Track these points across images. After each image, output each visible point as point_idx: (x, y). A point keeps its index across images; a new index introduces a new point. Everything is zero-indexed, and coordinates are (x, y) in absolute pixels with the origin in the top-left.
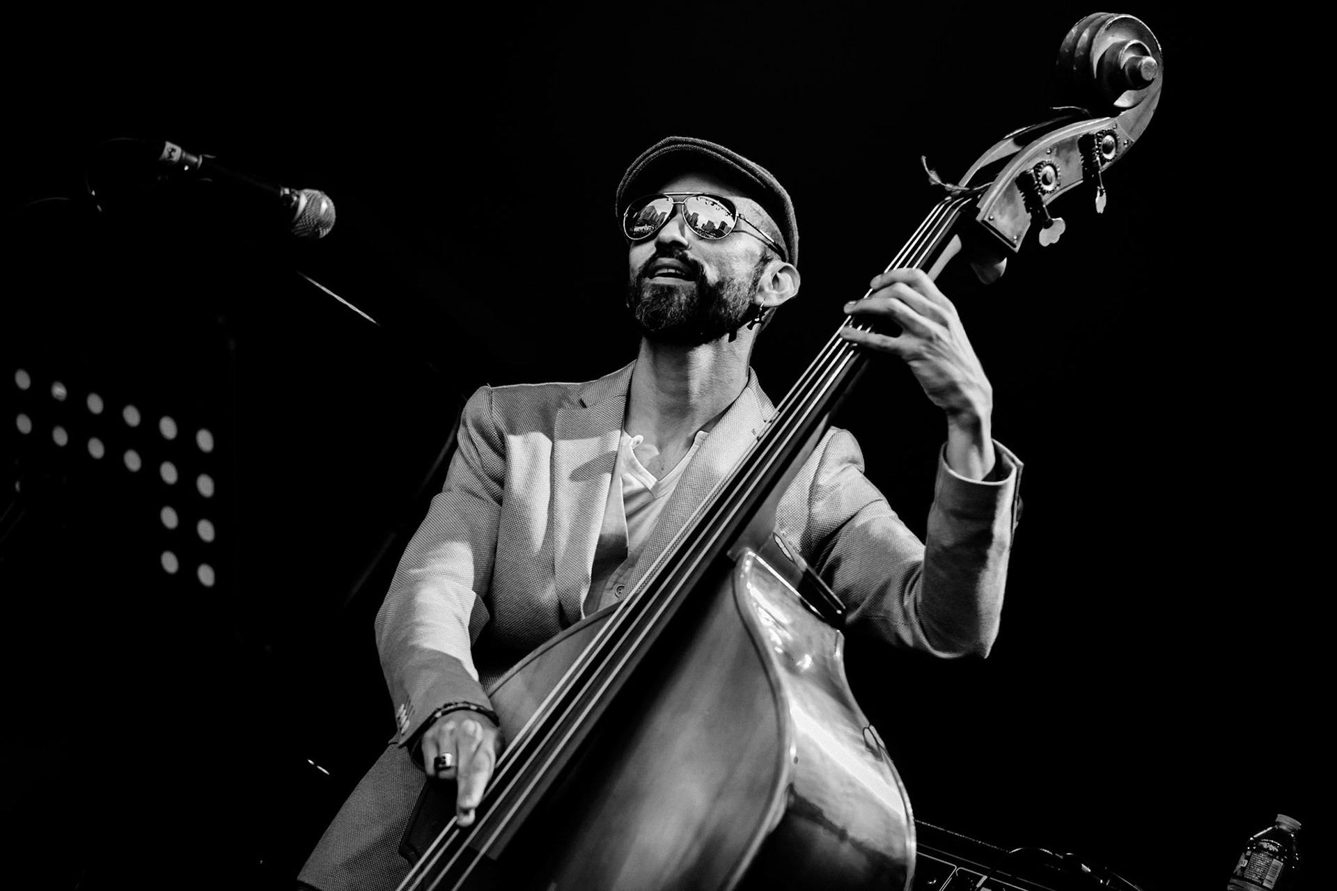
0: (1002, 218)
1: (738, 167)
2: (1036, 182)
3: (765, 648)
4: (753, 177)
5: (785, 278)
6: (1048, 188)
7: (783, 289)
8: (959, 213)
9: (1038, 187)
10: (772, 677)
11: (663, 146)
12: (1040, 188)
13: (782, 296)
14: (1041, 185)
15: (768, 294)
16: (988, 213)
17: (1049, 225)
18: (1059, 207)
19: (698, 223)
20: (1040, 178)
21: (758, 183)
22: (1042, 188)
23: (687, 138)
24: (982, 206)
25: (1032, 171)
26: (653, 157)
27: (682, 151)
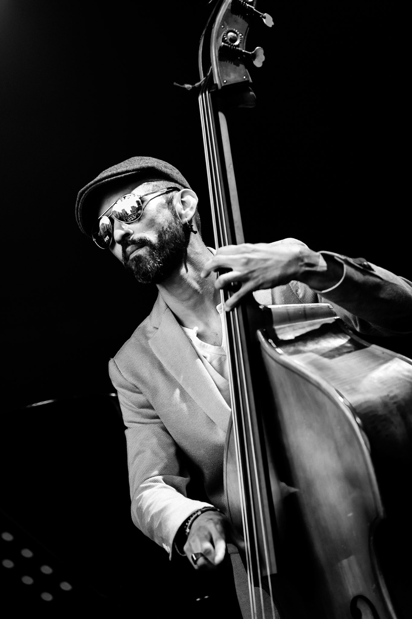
0: (230, 76)
1: (120, 176)
2: (230, 46)
3: (300, 371)
4: (130, 173)
5: (186, 198)
6: (237, 43)
7: (190, 204)
8: (210, 94)
9: (232, 47)
10: (313, 382)
11: (80, 198)
12: (233, 46)
13: (192, 208)
14: (232, 45)
15: (186, 213)
16: (221, 82)
17: (254, 56)
18: (250, 44)
19: (128, 213)
20: (229, 43)
21: (135, 173)
22: (235, 45)
23: (86, 186)
24: (216, 81)
25: (223, 43)
26: (80, 207)
27: (90, 193)
